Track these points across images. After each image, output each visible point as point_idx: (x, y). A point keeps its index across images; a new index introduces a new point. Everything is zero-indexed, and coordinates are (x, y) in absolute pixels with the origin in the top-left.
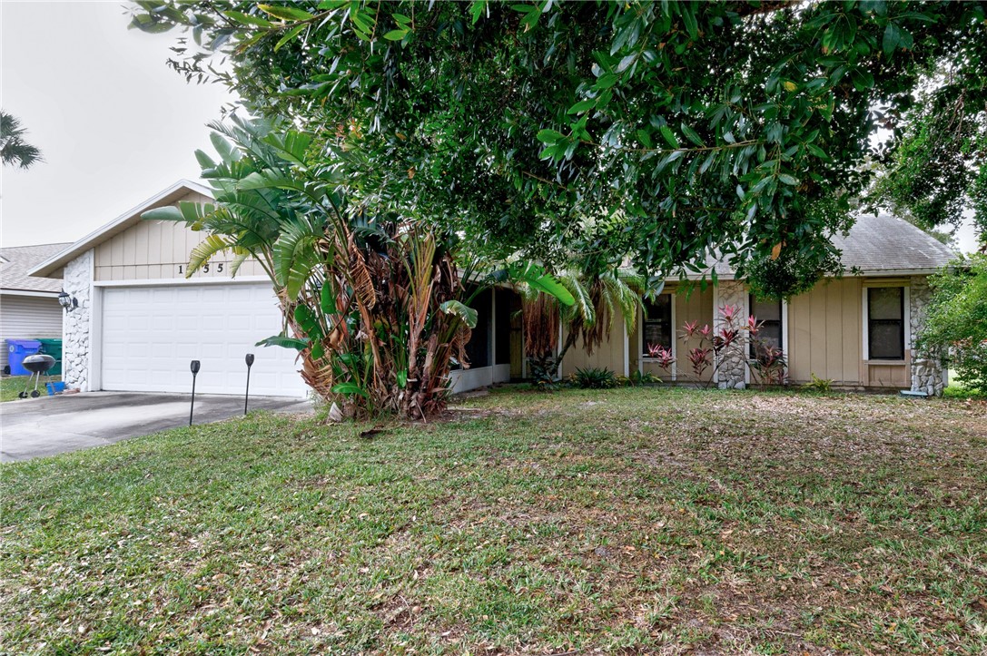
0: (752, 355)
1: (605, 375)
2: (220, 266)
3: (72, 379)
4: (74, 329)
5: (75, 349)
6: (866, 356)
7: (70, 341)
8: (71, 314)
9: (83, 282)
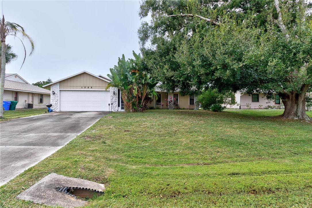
0: (174, 104)
2: (91, 87)
3: (54, 109)
4: (54, 99)
5: (55, 103)
6: (189, 104)
7: (53, 101)
8: (53, 95)
9: (56, 89)
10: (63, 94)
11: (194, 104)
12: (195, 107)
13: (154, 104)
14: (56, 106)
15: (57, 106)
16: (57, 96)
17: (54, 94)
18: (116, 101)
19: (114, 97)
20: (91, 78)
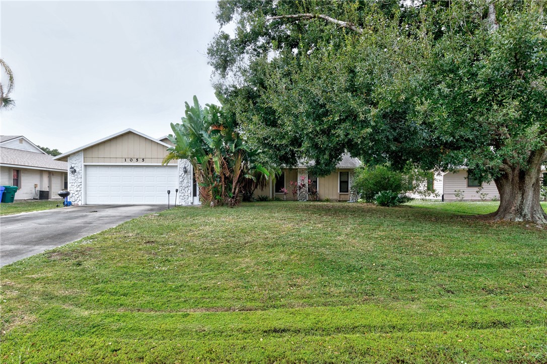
0: (309, 191)
1: (267, 198)
2: (143, 159)
3: (74, 200)
4: (74, 181)
5: (75, 189)
6: (339, 191)
7: (72, 186)
8: (73, 175)
9: (78, 163)
10: (91, 171)
11: (348, 192)
12: (350, 196)
13: (269, 191)
14: (77, 196)
15: (80, 194)
16: (80, 176)
17: (74, 172)
18: (190, 185)
19: (186, 178)
20: (143, 142)
